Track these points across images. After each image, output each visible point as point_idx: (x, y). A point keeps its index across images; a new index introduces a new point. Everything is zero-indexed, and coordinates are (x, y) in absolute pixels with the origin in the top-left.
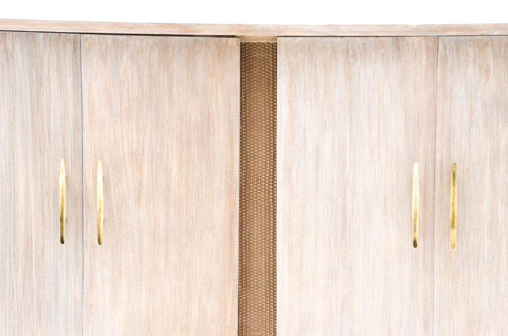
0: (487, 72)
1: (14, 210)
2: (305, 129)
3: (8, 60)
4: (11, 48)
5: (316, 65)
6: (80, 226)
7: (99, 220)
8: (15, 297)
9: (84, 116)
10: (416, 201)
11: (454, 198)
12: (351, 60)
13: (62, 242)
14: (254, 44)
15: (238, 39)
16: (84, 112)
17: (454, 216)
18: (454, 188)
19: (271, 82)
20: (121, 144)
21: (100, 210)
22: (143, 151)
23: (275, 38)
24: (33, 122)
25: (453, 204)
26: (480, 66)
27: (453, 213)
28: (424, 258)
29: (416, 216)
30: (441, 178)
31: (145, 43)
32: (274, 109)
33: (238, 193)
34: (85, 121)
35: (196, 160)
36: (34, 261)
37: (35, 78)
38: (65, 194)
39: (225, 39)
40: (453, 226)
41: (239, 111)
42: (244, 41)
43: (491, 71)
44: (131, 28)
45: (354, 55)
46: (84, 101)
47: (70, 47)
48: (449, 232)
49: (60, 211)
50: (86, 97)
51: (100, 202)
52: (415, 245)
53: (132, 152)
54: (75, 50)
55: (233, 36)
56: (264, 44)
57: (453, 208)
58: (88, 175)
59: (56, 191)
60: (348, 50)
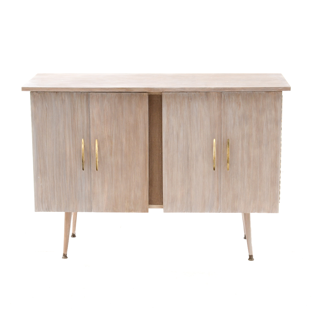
0: (240, 105)
1: (66, 158)
2: (173, 127)
3: (63, 103)
4: (64, 98)
5: (177, 103)
6: (90, 164)
7: (97, 162)
8: (67, 190)
9: (91, 123)
10: (214, 153)
11: (228, 152)
12: (190, 101)
13: (83, 170)
14: (154, 95)
15: (148, 93)
16: (90, 121)
17: (228, 159)
18: (228, 148)
19: (160, 109)
20: (104, 133)
21: (97, 158)
22: (112, 136)
23: (161, 93)
24: (72, 125)
25: (228, 154)
26: (237, 103)
27: (228, 157)
28: (217, 174)
29: (214, 159)
30: (224, 145)
31: (113, 95)
32: (161, 119)
33: (148, 151)
34: (91, 124)
35: (132, 138)
36: (73, 177)
37: (72, 109)
38: (84, 152)
39: (143, 93)
40: (228, 162)
41: (148, 120)
42: (150, 94)
43: (241, 105)
44: (108, 90)
45: (191, 99)
46: (90, 117)
47: (85, 97)
48: (226, 164)
49: (82, 158)
50: (91, 116)
51: (97, 155)
52: (214, 170)
53: (108, 136)
54: (87, 98)
55: (146, 92)
56: (157, 95)
57: (228, 156)
58: (92, 145)
59: (81, 151)
60: (189, 97)
